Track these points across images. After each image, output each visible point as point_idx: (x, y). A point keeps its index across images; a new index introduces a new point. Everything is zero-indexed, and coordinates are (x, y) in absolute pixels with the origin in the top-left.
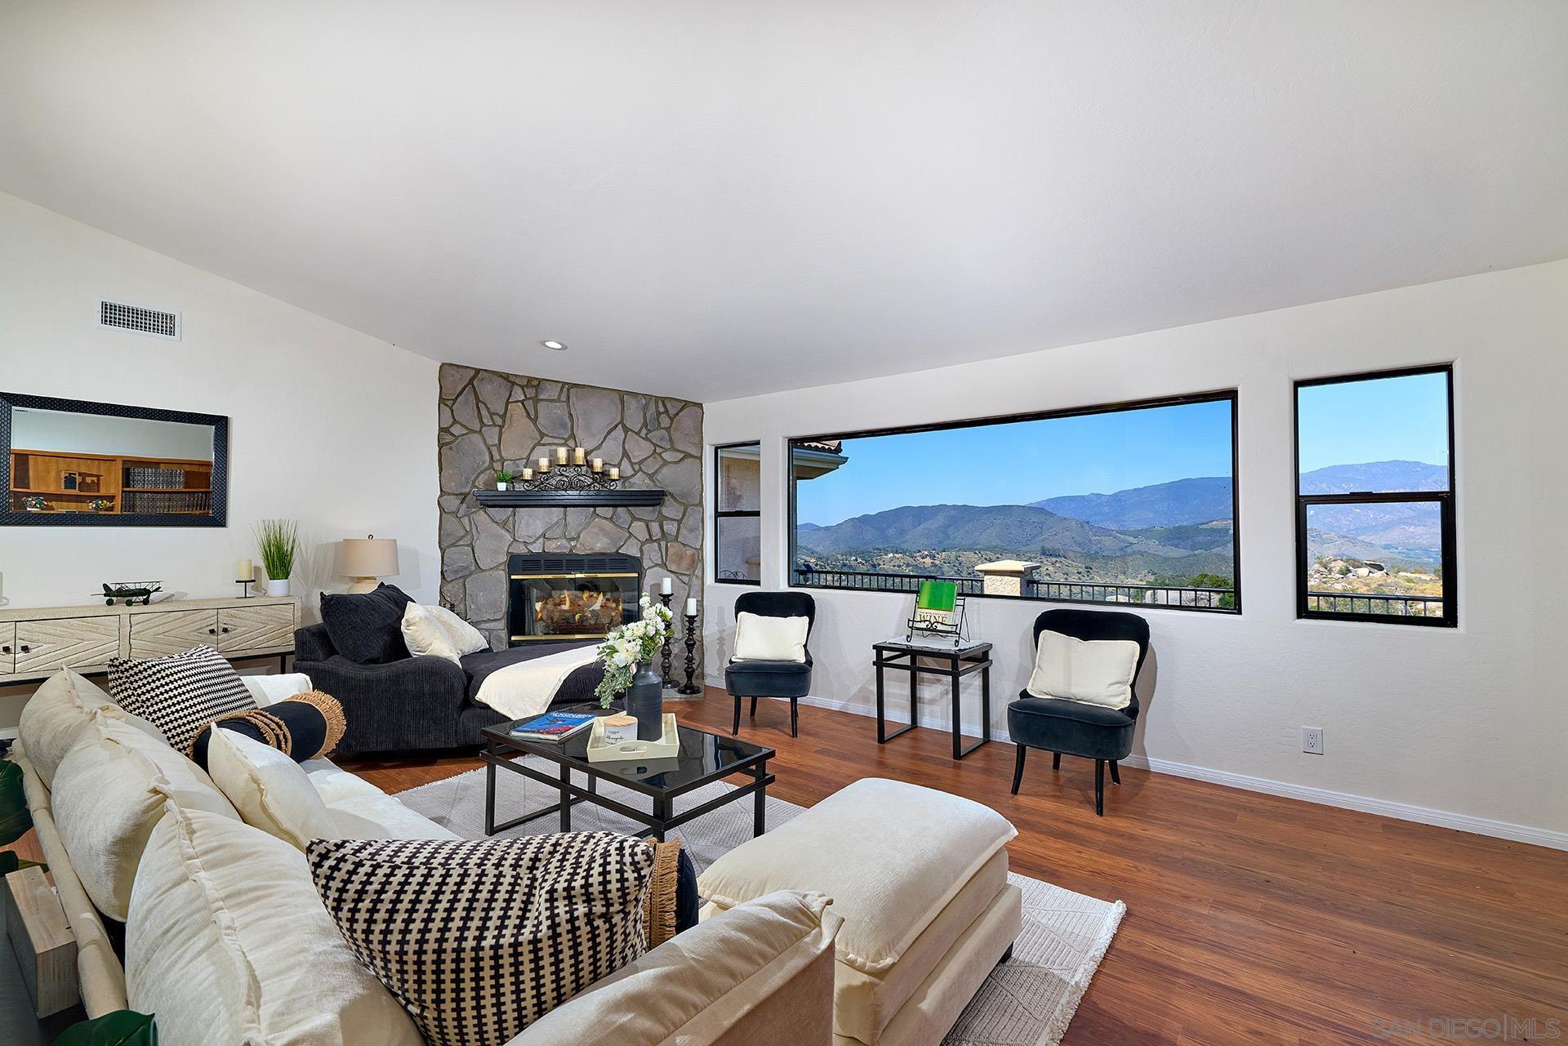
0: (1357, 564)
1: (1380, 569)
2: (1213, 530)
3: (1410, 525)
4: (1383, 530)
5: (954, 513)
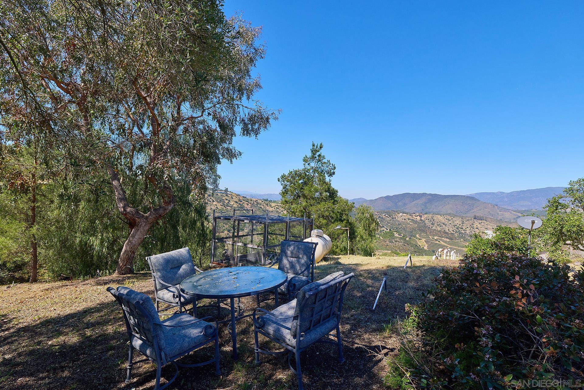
5: (430, 197)
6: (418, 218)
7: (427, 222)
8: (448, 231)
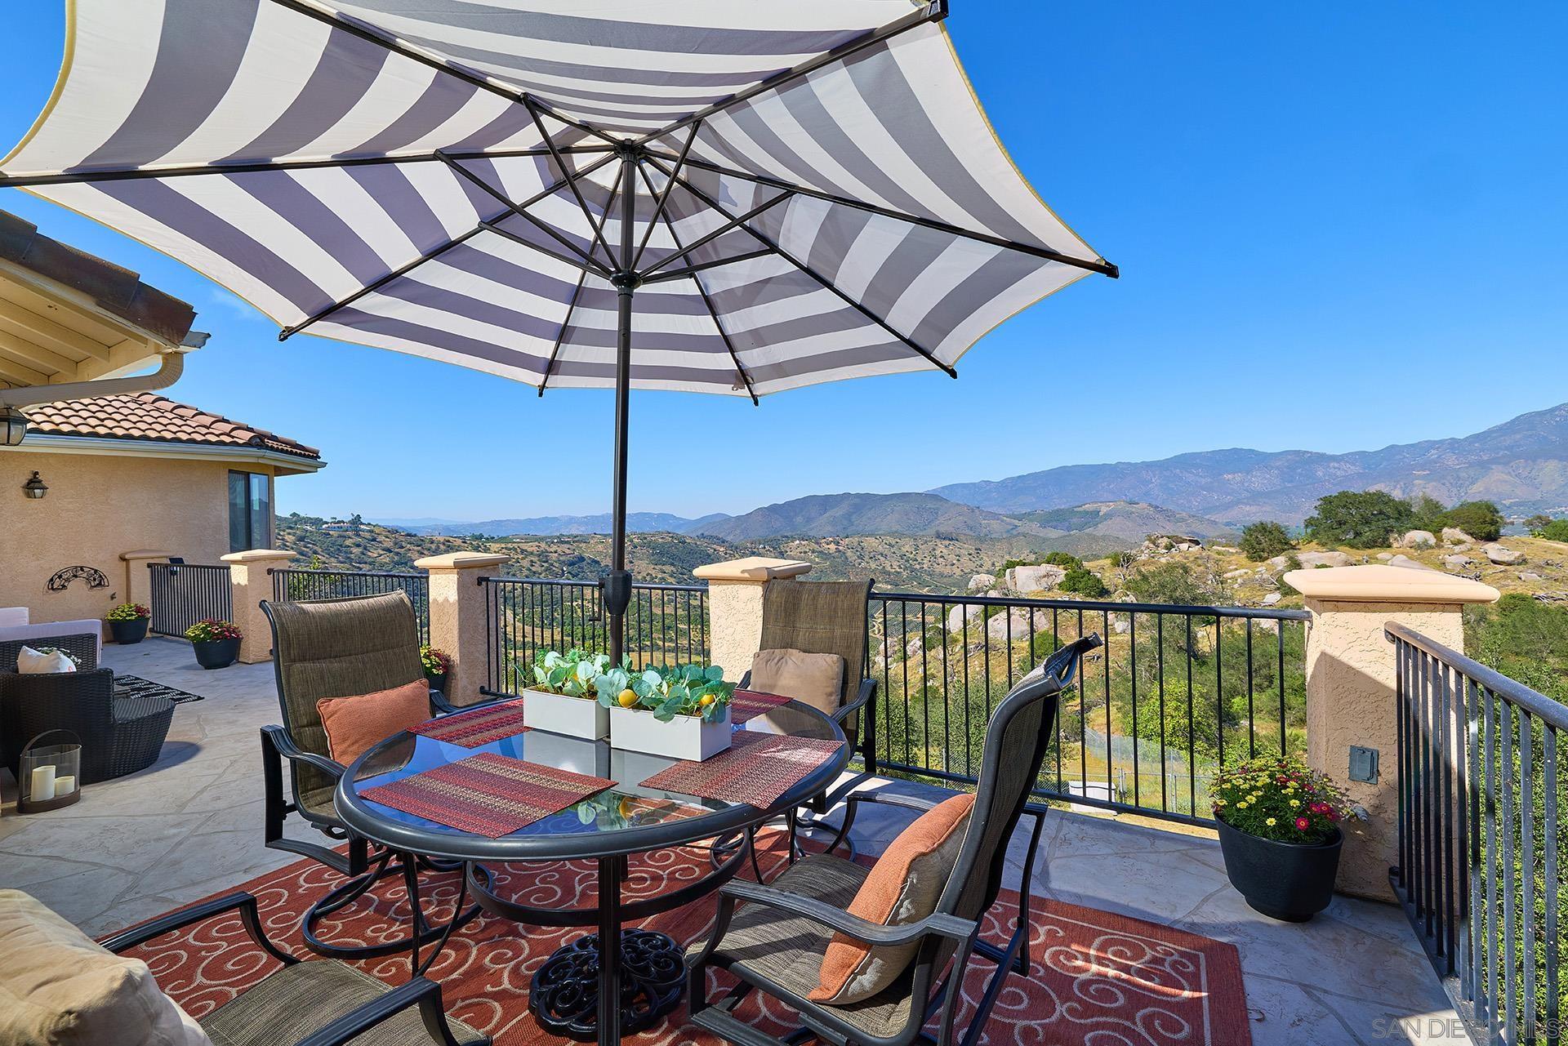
0: (1179, 540)
1: (1197, 543)
2: (1087, 512)
3: (1246, 504)
4: (1224, 510)
5: (857, 500)
6: (833, 547)
7: (849, 553)
8: (889, 568)
